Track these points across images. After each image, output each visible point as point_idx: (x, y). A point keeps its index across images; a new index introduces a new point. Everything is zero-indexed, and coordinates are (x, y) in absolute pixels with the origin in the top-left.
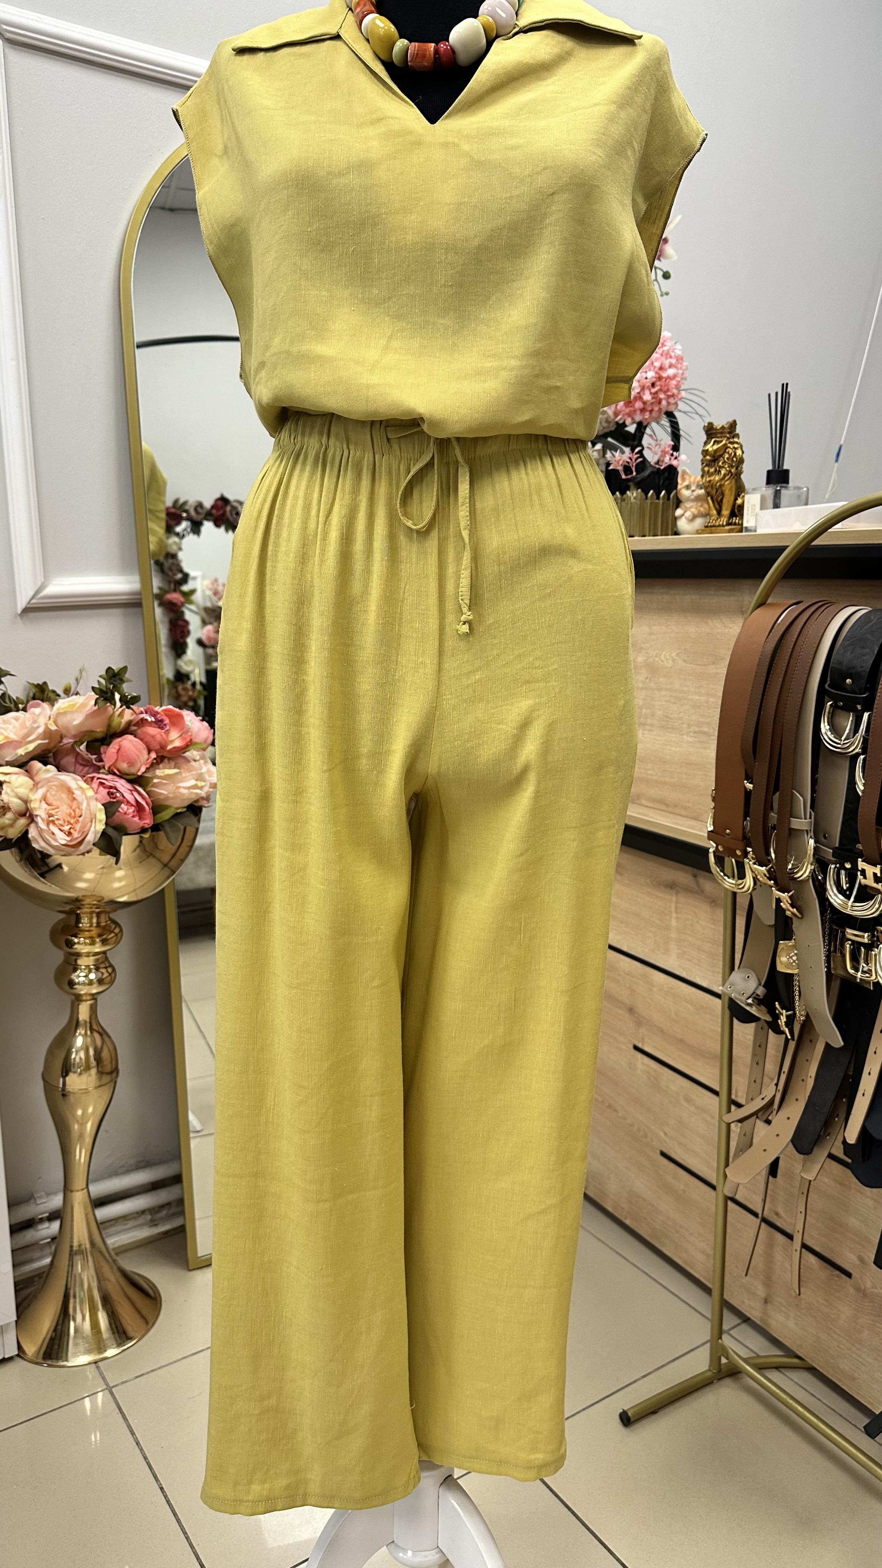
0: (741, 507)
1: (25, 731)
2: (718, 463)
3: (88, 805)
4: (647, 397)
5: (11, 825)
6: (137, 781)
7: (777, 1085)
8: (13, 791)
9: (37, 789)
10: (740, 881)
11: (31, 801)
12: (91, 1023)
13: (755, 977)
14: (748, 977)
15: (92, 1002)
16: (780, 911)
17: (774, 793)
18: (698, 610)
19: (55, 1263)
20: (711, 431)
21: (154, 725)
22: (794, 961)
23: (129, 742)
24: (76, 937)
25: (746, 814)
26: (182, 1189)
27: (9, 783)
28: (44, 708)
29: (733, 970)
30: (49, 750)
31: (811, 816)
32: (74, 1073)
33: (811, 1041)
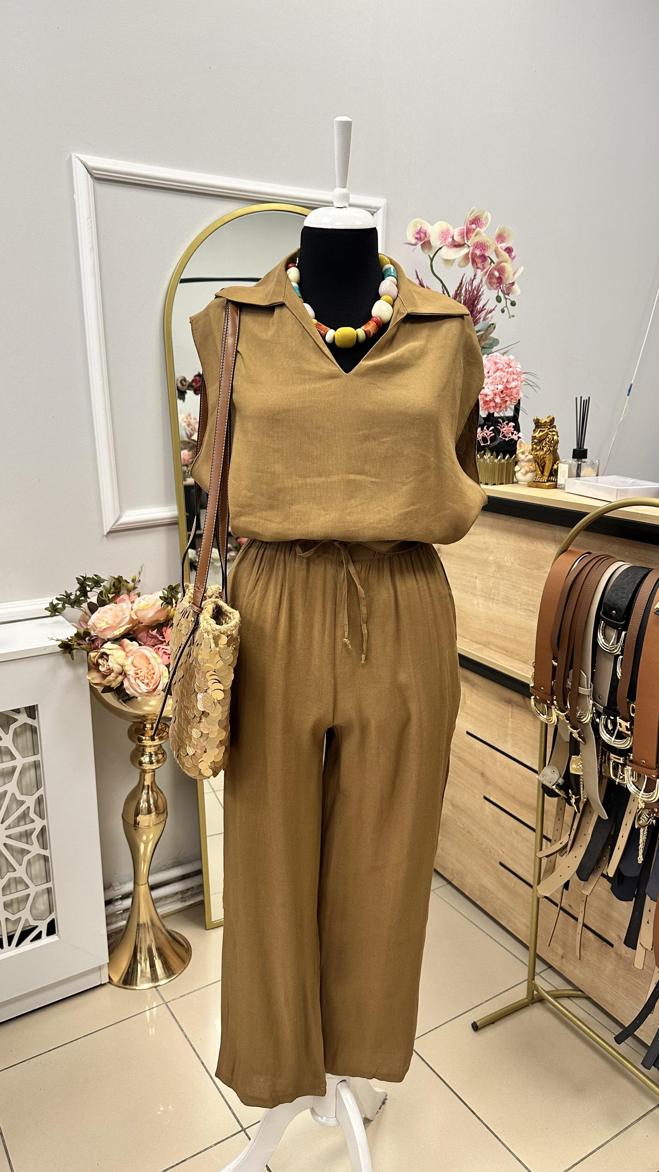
0: (556, 471)
1: (118, 620)
2: (542, 444)
3: (159, 667)
4: (498, 400)
5: (114, 680)
7: (570, 835)
8: (115, 660)
9: (128, 658)
10: (549, 718)
12: (151, 786)
13: (558, 771)
15: (153, 773)
16: (572, 737)
17: (570, 670)
18: (528, 535)
19: (129, 924)
20: (538, 424)
22: (580, 768)
24: (143, 736)
25: (553, 678)
26: (202, 878)
27: (112, 654)
29: (545, 765)
30: (131, 630)
31: (591, 688)
32: (142, 814)
33: (590, 812)
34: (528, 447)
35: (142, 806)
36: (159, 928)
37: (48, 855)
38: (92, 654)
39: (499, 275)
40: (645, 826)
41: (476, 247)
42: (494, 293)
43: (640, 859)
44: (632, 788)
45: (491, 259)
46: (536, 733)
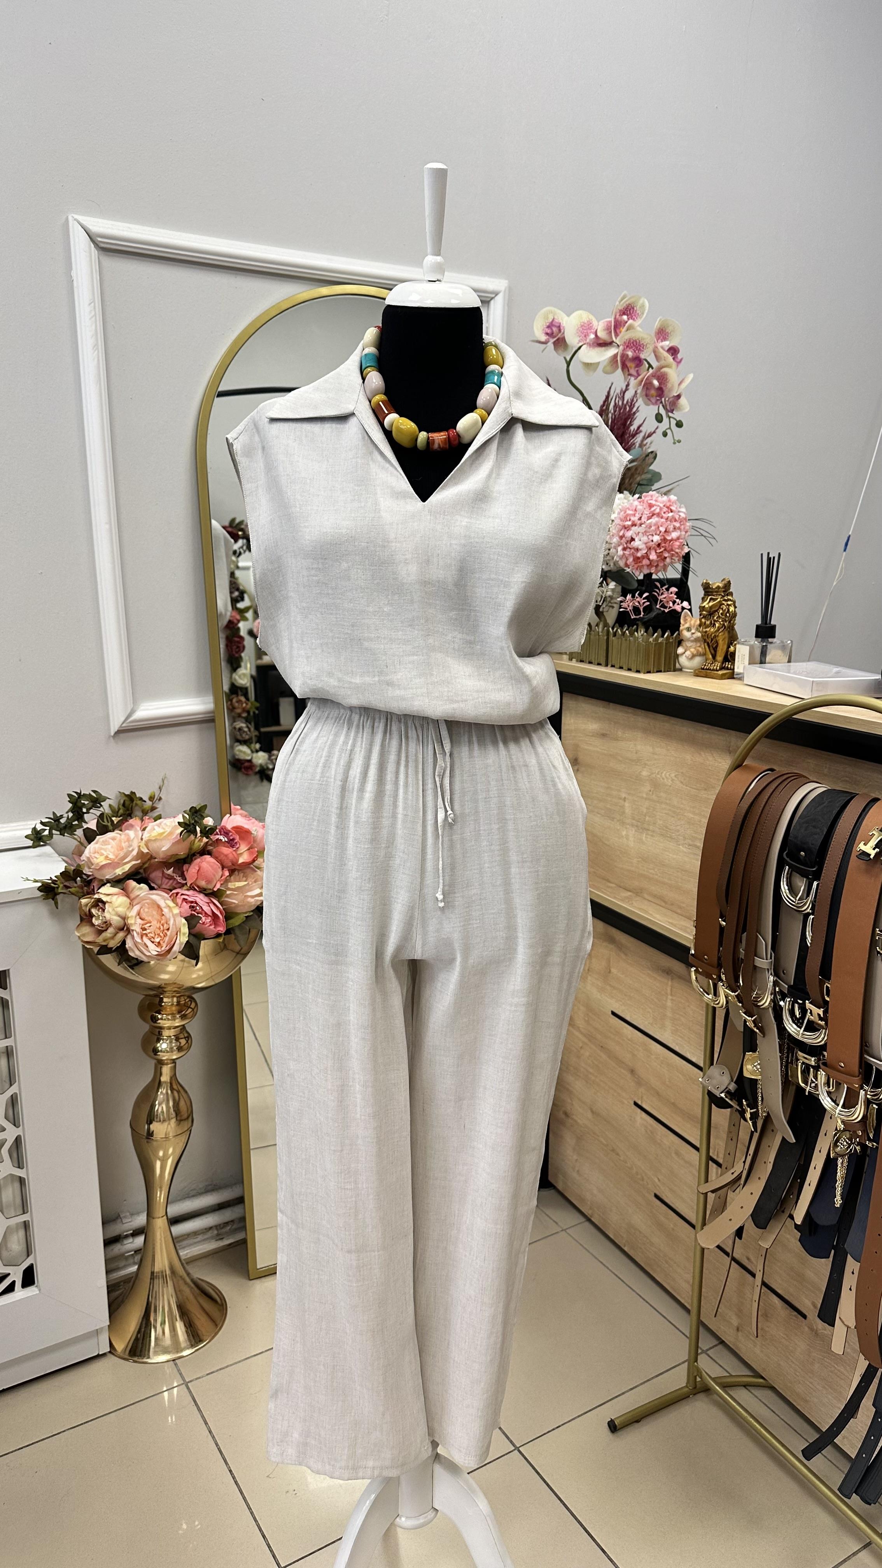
0: (733, 654)
1: (122, 854)
2: (713, 617)
3: (175, 920)
4: (653, 556)
5: (113, 938)
6: (213, 894)
7: (744, 1162)
8: (114, 910)
9: (133, 907)
10: (716, 998)
11: (128, 917)
12: (171, 1084)
13: (728, 1072)
14: (723, 1073)
15: (173, 1065)
16: (746, 1029)
17: (743, 933)
18: (692, 742)
19: (139, 1272)
20: (708, 590)
21: (227, 844)
22: (758, 1069)
23: (207, 863)
24: (159, 1013)
25: (721, 944)
26: (244, 1208)
27: (110, 902)
28: (136, 828)
29: (712, 1064)
30: (141, 867)
31: (771, 958)
32: (157, 1121)
33: (773, 1131)
34: (696, 621)
35: (158, 1110)
36: (181, 1277)
37: (26, 1177)
38: (84, 901)
39: (660, 384)
40: (845, 1155)
41: (627, 347)
42: (653, 410)
43: (838, 1201)
44: (826, 1102)
45: (649, 363)
46: (700, 1017)
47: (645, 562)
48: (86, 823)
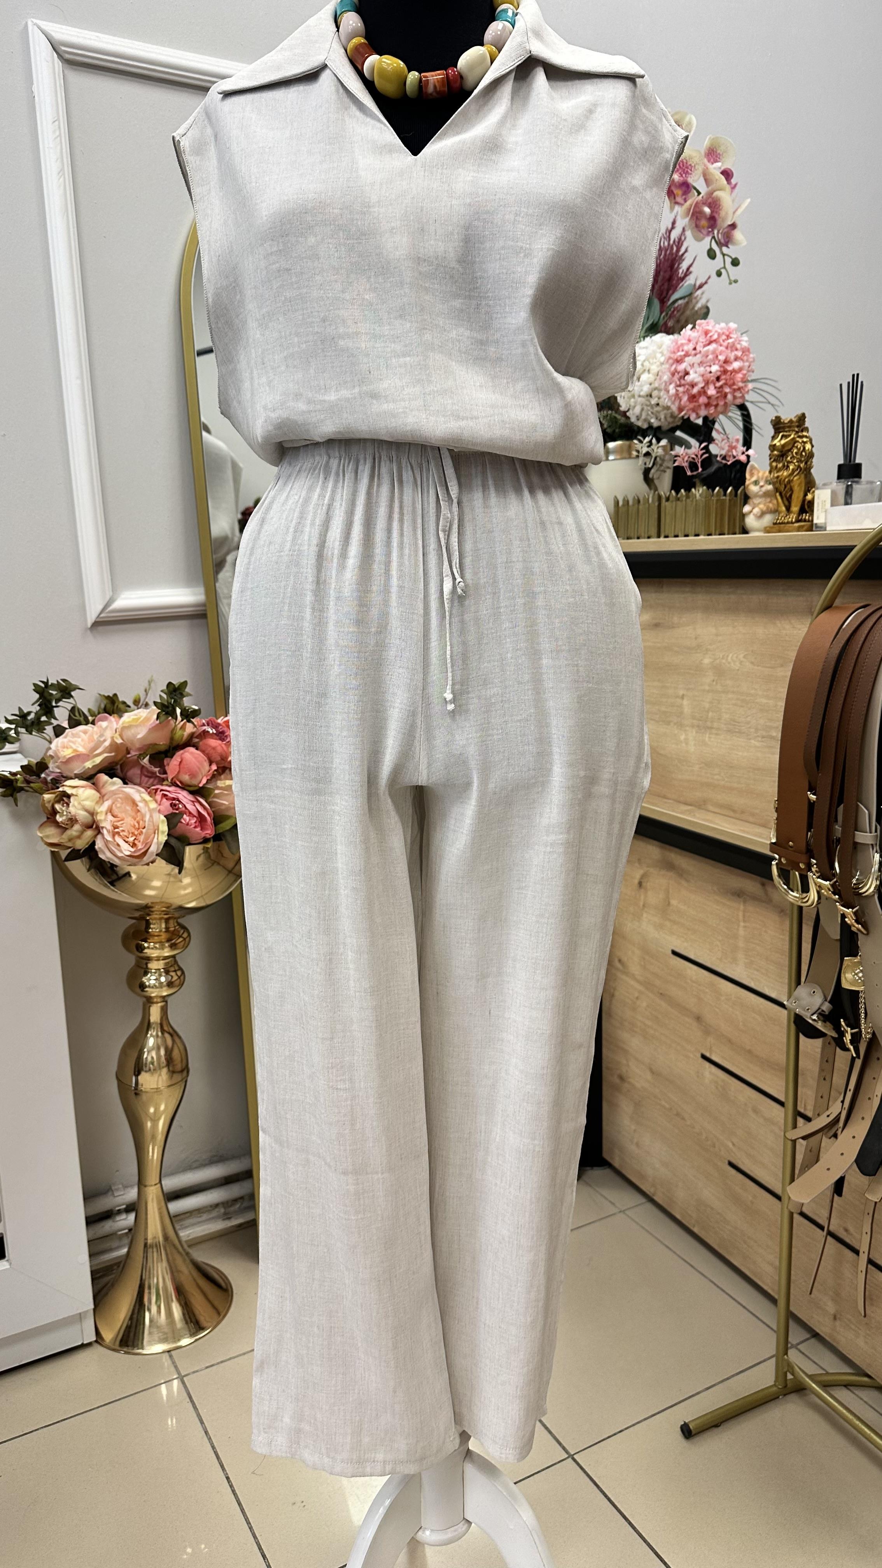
0: (811, 503)
1: (92, 745)
2: (787, 458)
3: (151, 816)
4: (712, 391)
5: (79, 837)
6: (198, 792)
7: (843, 1102)
8: (79, 803)
9: (103, 802)
10: (805, 895)
11: (97, 813)
12: (161, 1025)
13: (820, 990)
14: (814, 992)
15: (163, 1004)
16: (845, 926)
17: (839, 805)
18: (764, 611)
19: (131, 1254)
20: (778, 426)
21: (215, 737)
22: (860, 978)
23: (190, 755)
24: (146, 942)
25: (810, 827)
27: (76, 796)
28: (111, 722)
29: (798, 983)
30: (114, 761)
31: (876, 831)
32: (146, 1071)
33: (878, 1059)
34: (764, 473)
35: (146, 1058)
38: (47, 796)
39: (711, 211)
42: (707, 243)
45: (697, 188)
47: (703, 400)
48: (56, 719)
